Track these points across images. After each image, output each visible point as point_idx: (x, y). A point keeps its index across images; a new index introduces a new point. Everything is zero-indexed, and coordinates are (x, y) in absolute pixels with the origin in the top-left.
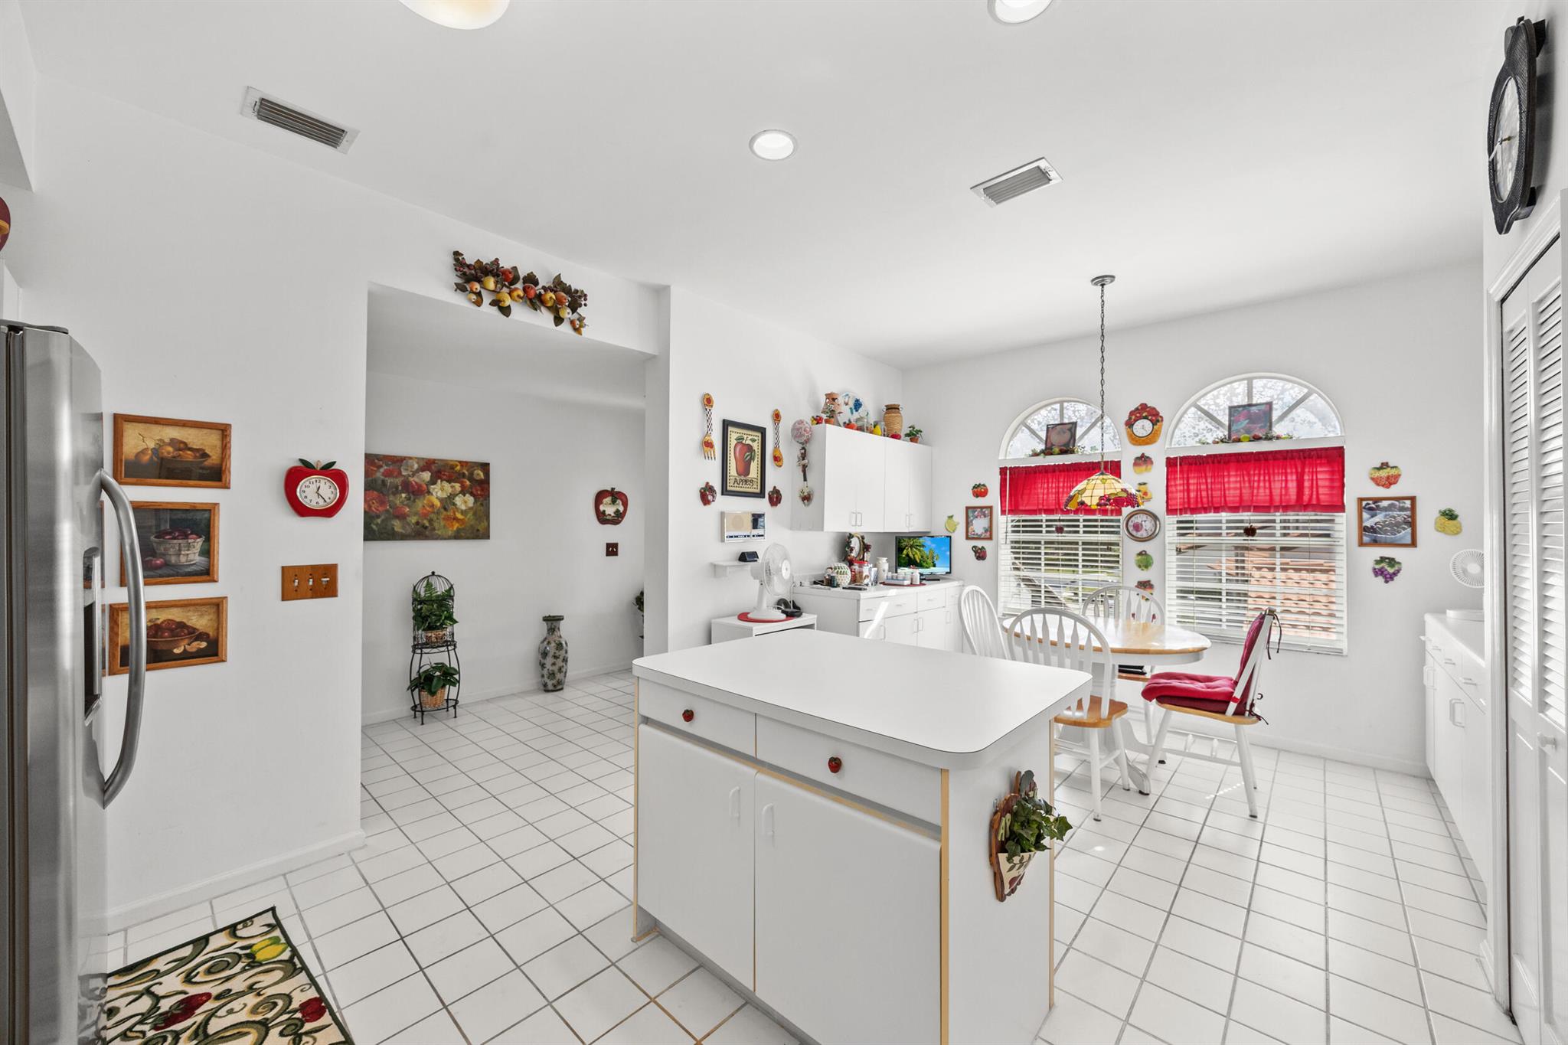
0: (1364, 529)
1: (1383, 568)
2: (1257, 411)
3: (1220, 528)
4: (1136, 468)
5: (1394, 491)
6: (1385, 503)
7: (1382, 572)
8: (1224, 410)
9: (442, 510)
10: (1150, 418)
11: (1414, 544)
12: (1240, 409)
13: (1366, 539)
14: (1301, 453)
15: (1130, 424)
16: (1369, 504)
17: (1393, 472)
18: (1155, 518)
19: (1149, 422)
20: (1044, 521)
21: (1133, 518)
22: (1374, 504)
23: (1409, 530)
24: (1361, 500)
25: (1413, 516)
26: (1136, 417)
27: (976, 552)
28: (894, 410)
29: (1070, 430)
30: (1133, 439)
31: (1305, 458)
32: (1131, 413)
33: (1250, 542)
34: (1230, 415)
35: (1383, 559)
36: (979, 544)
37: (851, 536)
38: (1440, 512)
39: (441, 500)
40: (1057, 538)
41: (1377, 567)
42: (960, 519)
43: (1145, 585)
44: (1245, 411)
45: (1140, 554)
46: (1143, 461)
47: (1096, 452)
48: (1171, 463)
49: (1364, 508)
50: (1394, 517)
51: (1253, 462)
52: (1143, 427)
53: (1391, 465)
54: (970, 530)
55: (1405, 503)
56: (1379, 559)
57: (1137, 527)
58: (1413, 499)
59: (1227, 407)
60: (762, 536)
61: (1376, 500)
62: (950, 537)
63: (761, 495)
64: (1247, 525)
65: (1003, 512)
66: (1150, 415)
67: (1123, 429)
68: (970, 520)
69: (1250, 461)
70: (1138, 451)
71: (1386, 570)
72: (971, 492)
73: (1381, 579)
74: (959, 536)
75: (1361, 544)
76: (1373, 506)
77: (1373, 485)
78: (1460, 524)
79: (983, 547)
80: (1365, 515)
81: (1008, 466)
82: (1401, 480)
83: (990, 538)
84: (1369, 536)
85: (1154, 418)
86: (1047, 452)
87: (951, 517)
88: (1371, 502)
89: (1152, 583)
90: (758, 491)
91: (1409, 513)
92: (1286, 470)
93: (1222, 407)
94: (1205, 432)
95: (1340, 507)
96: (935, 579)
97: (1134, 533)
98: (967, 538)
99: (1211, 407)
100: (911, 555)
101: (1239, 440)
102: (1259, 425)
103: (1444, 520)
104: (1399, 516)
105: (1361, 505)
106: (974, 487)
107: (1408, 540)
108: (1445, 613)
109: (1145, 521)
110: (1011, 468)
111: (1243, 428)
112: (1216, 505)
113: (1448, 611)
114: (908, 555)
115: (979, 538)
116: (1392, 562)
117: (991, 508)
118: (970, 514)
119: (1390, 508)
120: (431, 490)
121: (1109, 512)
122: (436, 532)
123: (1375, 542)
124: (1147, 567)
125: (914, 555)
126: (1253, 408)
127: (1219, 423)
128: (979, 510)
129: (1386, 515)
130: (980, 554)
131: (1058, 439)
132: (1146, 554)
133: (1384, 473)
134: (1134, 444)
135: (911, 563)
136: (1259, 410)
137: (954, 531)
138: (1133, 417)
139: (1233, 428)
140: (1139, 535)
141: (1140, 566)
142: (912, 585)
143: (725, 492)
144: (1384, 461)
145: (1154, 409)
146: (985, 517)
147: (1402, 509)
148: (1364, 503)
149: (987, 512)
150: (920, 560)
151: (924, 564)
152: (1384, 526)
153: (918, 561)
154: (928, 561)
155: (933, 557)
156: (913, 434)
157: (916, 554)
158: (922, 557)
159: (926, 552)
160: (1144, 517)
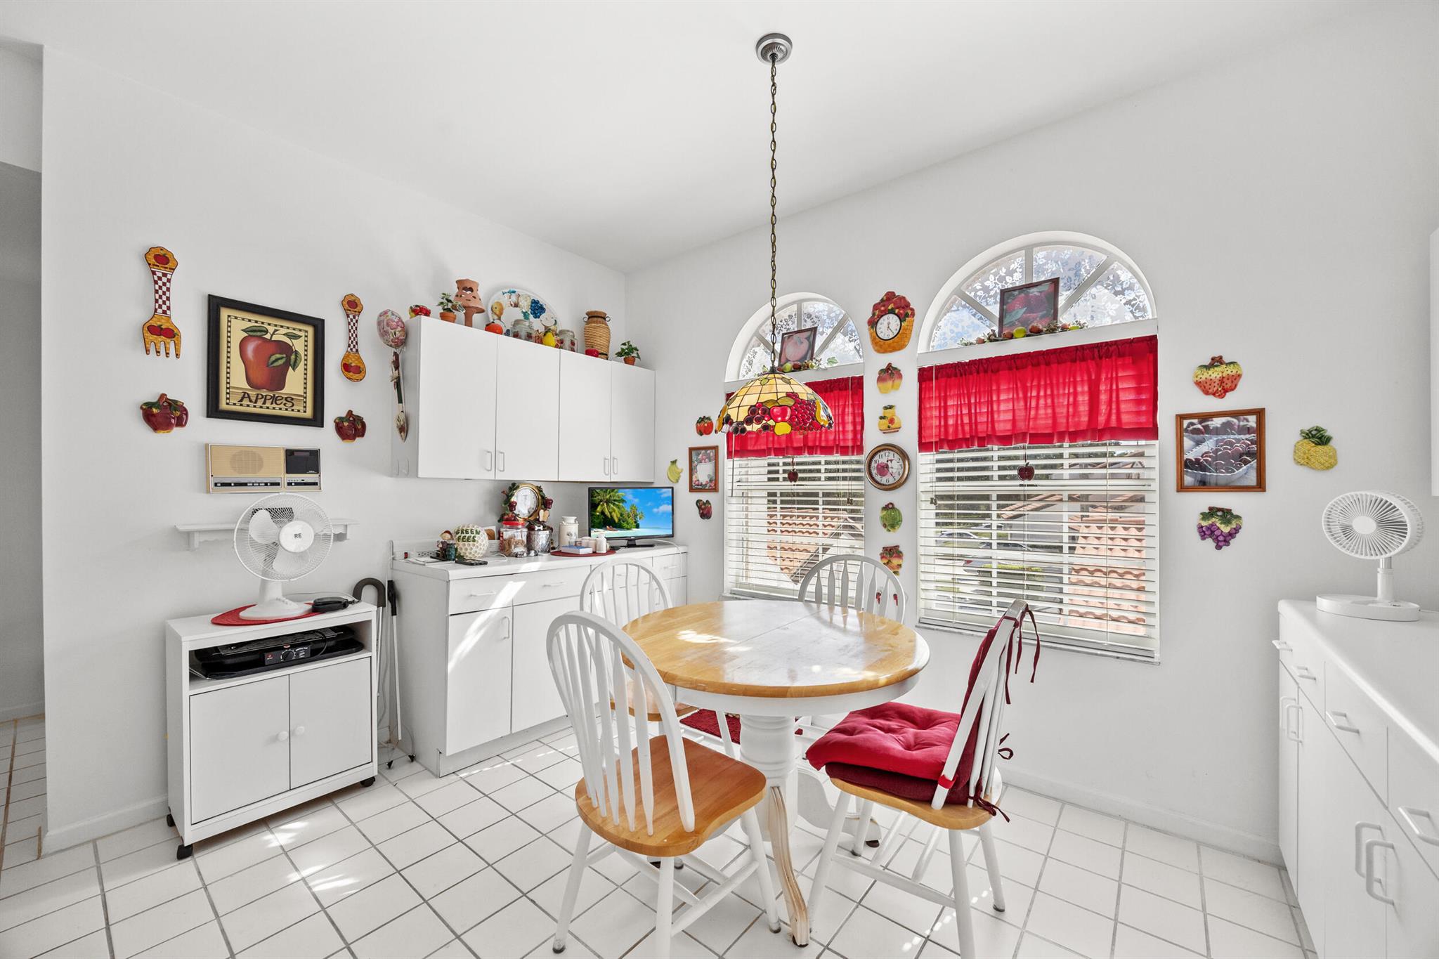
0: (1186, 465)
1: (1213, 525)
2: (1037, 294)
3: (990, 469)
4: (881, 385)
5: (1231, 402)
6: (1217, 422)
7: (1212, 532)
8: (994, 296)
10: (897, 311)
11: (1260, 486)
12: (1016, 293)
13: (1188, 480)
14: (1096, 350)
15: (873, 323)
16: (1192, 424)
17: (1230, 371)
18: (904, 455)
19: (896, 318)
20: (781, 464)
21: (877, 458)
22: (1200, 423)
23: (1254, 463)
24: (1181, 418)
25: (1260, 441)
26: (881, 312)
27: (699, 508)
28: (595, 319)
29: (808, 338)
30: (877, 344)
31: (1101, 358)
32: (876, 307)
33: (1026, 488)
34: (1003, 302)
35: (1213, 511)
36: (704, 497)
37: (514, 487)
38: (1302, 432)
40: (792, 487)
41: (1204, 524)
42: (683, 464)
43: (891, 553)
44: (1023, 295)
45: (886, 508)
46: (890, 374)
47: (835, 365)
48: (925, 375)
49: (1186, 430)
50: (1231, 444)
51: (1030, 367)
52: (889, 325)
53: (1226, 360)
54: (694, 479)
55: (1247, 421)
56: (1207, 511)
57: (883, 469)
58: (1260, 413)
59: (999, 291)
60: (315, 484)
61: (1205, 417)
62: (672, 488)
63: (317, 420)
64: (1022, 463)
65: (730, 455)
66: (898, 308)
67: (866, 327)
68: (694, 465)
69: (1026, 367)
70: (883, 360)
71: (1218, 528)
72: (695, 427)
73: (1210, 543)
74: (682, 487)
75: (1182, 488)
76: (1199, 426)
77: (1197, 392)
78: (1335, 450)
79: (707, 501)
80: (1188, 443)
82: (1241, 384)
83: (715, 489)
84: (1194, 476)
85: (901, 312)
86: (781, 369)
87: (674, 462)
88: (1195, 421)
89: (900, 549)
90: (309, 414)
91: (1253, 436)
92: (1075, 378)
93: (992, 293)
94: (970, 330)
95: (1150, 431)
96: (649, 543)
97: (878, 478)
98: (692, 489)
99: (979, 293)
100: (607, 513)
101: (1011, 337)
102: (1040, 314)
103: (1309, 445)
104: (1238, 441)
105: (1181, 424)
106: (698, 422)
107: (1252, 480)
108: (1315, 600)
109: (891, 461)
111: (1018, 319)
112: (980, 435)
113: (1318, 598)
114: (603, 513)
115: (703, 489)
116: (1227, 515)
117: (715, 448)
118: (694, 458)
119: (1226, 428)
121: (850, 450)
123: (1203, 485)
124: (893, 526)
125: (610, 513)
126: (1032, 290)
127: (986, 315)
128: (703, 451)
129: (1217, 442)
130: (705, 511)
131: (795, 352)
132: (893, 508)
133: (1215, 374)
134: (878, 351)
135: (607, 522)
136: (1040, 292)
137: (677, 481)
138: (877, 312)
139: (1006, 321)
140: (883, 480)
141: (885, 526)
142: (595, 554)
143: (214, 410)
144: (1217, 355)
145: (904, 298)
146: (710, 461)
147: (1244, 431)
148: (1186, 423)
149: (712, 453)
150: (619, 520)
151: (625, 524)
152: (1216, 458)
153: (616, 520)
154: (630, 520)
155: (636, 516)
156: (628, 355)
157: (614, 511)
158: (621, 515)
159: (627, 508)
160: (890, 455)
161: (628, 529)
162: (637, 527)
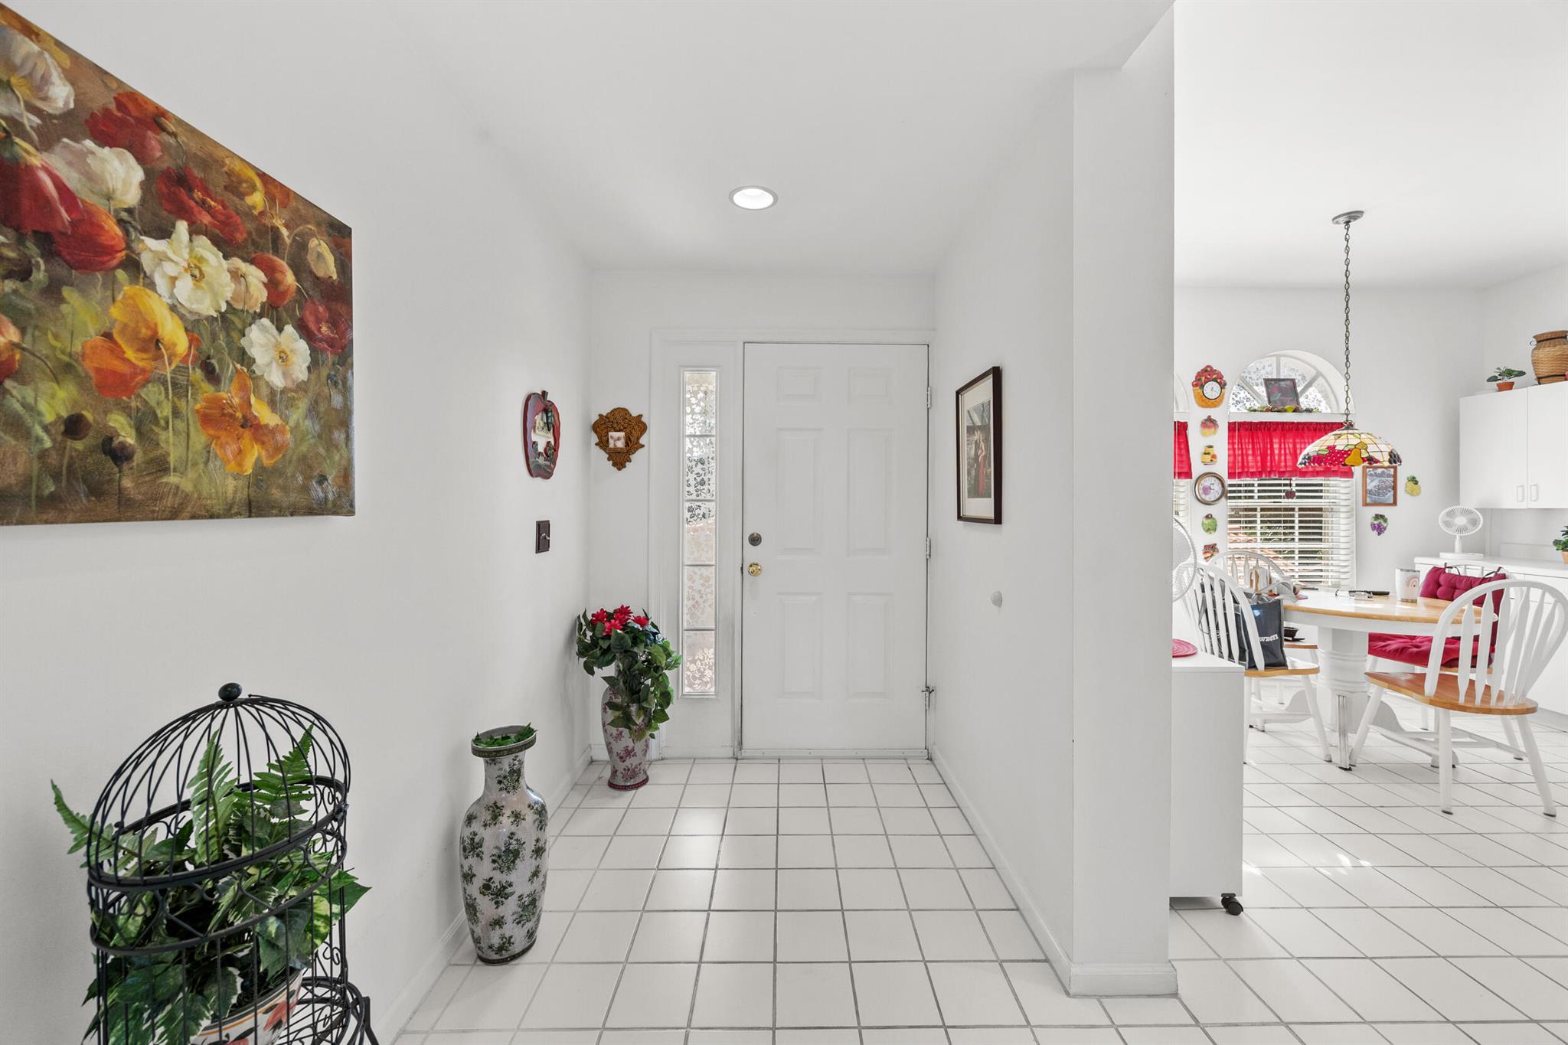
0: (1366, 492)
1: (1380, 523)
2: (1285, 386)
3: (1252, 491)
4: (1206, 430)
6: (1380, 471)
7: (1378, 526)
8: (1260, 382)
9: (198, 374)
11: (1395, 503)
12: (1273, 382)
13: (1368, 500)
14: (1323, 426)
15: (1198, 385)
16: (1370, 471)
18: (1220, 480)
19: (1217, 384)
21: (1201, 482)
22: (1373, 471)
23: (1392, 492)
25: (1395, 482)
26: (1206, 378)
30: (1203, 400)
32: (1200, 374)
34: (1267, 388)
35: (1377, 516)
38: (1408, 478)
39: (193, 326)
41: (1375, 522)
43: (1210, 549)
44: (1277, 385)
45: (1205, 518)
46: (1209, 423)
48: (1232, 427)
49: (1368, 475)
50: (1384, 482)
51: (1293, 431)
52: (1211, 389)
55: (1389, 471)
56: (1375, 516)
57: (1206, 490)
58: (1395, 468)
59: (1262, 379)
64: (1287, 489)
66: (1217, 378)
67: (1193, 388)
69: (1291, 430)
70: (1205, 413)
71: (1382, 525)
73: (1375, 532)
75: (1366, 504)
76: (1372, 473)
78: (1420, 487)
80: (1368, 481)
84: (1370, 498)
85: (1221, 381)
88: (1371, 469)
89: (1217, 546)
91: (1392, 479)
93: (1258, 379)
94: (1245, 401)
95: (1350, 474)
97: (1202, 496)
99: (1250, 379)
101: (1284, 410)
102: (1290, 399)
103: (1411, 484)
104: (1387, 481)
105: (1365, 471)
107: (1391, 501)
109: (1213, 485)
111: (1279, 400)
112: (1267, 469)
116: (1382, 518)
119: (1382, 475)
120: (146, 260)
122: (173, 479)
123: (1373, 503)
124: (1213, 530)
126: (1283, 383)
127: (1258, 393)
129: (1380, 481)
132: (1212, 517)
134: (1203, 406)
136: (1287, 385)
138: (1202, 378)
139: (1273, 399)
140: (1207, 498)
141: (1207, 530)
145: (1221, 372)
147: (1389, 476)
148: (1368, 470)
152: (1379, 489)
160: (1213, 480)
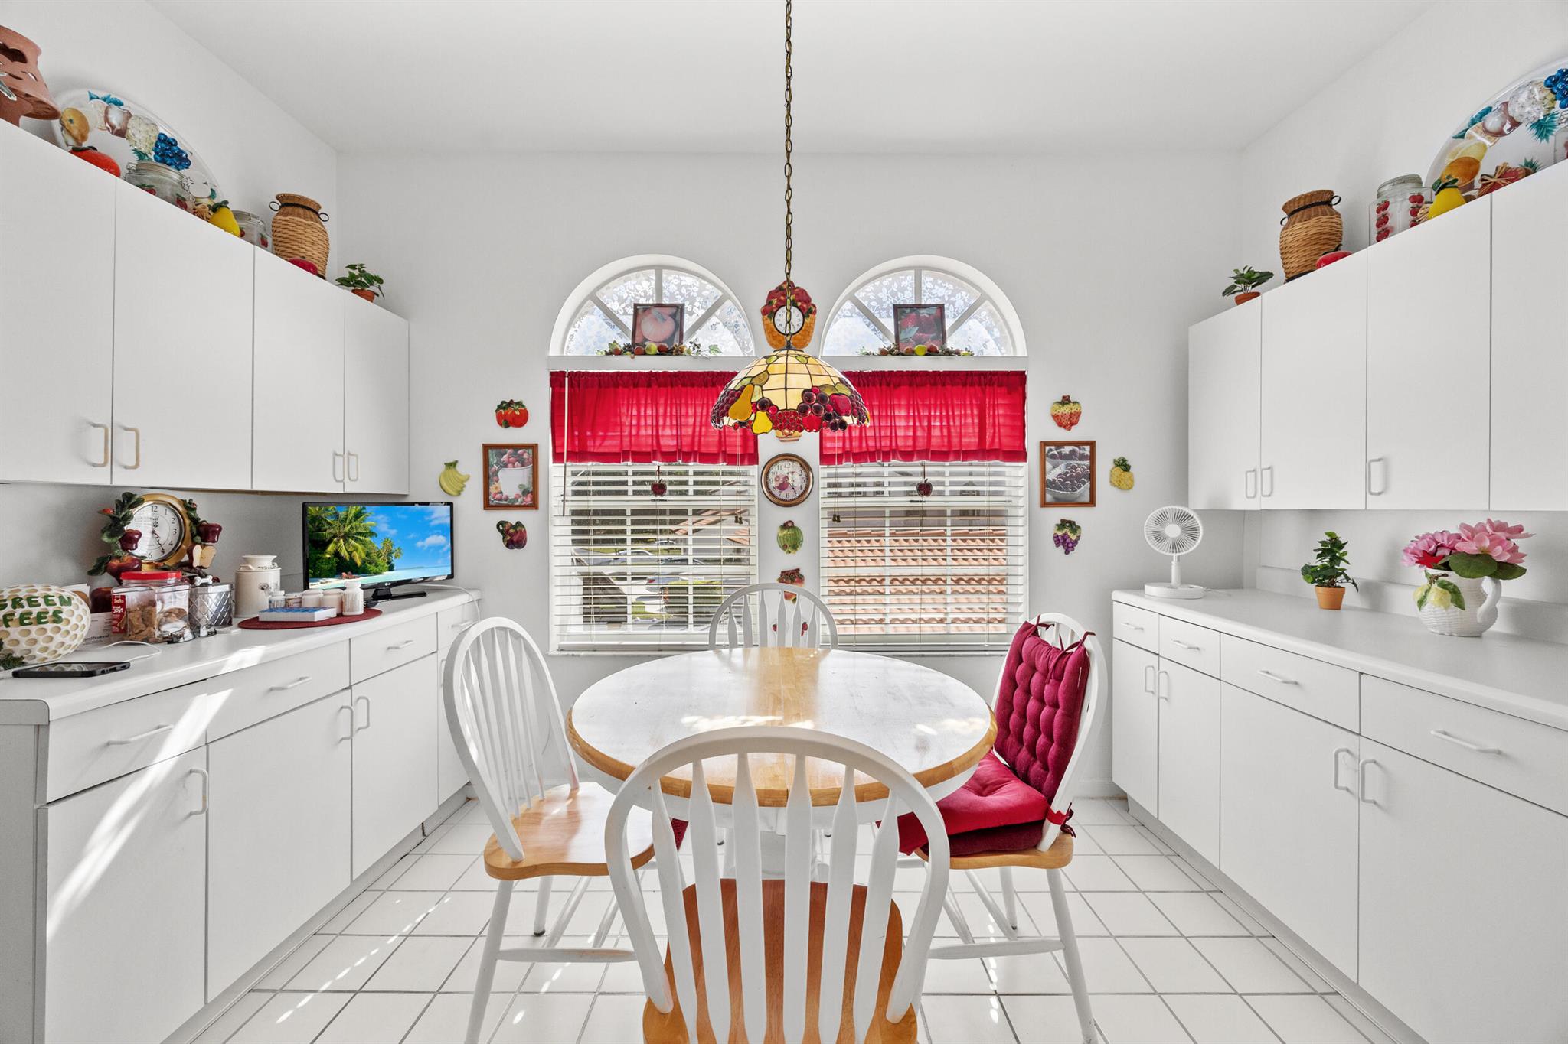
0: (1045, 484)
1: (1066, 534)
2: (927, 316)
3: (881, 484)
5: (1076, 434)
6: (1067, 449)
7: (1065, 540)
8: (887, 309)
10: (799, 304)
11: (1092, 502)
12: (908, 310)
13: (1049, 498)
14: (980, 378)
15: (769, 312)
16: (1051, 450)
17: (1075, 408)
18: (805, 466)
19: (797, 312)
20: (630, 473)
21: (775, 469)
22: (1056, 450)
23: (1088, 484)
24: (1044, 444)
25: (1092, 467)
26: (779, 300)
27: (504, 533)
28: (295, 209)
29: (673, 316)
30: (774, 338)
31: (985, 385)
32: (771, 295)
33: (923, 504)
34: (897, 318)
35: (1063, 524)
36: (512, 517)
37: (129, 500)
38: (1115, 461)
40: (654, 503)
41: (1060, 533)
42: (472, 468)
43: (792, 576)
44: (914, 314)
45: (785, 526)
47: (718, 355)
49: (1048, 456)
50: (1075, 468)
51: (928, 386)
52: (789, 319)
53: (1071, 399)
54: (492, 490)
55: (1084, 449)
56: (1060, 523)
57: (783, 482)
58: (1092, 444)
59: (891, 306)
61: (1060, 445)
62: (451, 504)
64: (921, 480)
65: (558, 457)
66: (800, 301)
67: (758, 318)
68: (492, 470)
69: (926, 385)
71: (1069, 537)
72: (495, 414)
73: (1061, 549)
74: (471, 499)
75: (1044, 504)
76: (1056, 452)
77: (1053, 424)
78: (1132, 475)
79: (518, 523)
80: (1048, 466)
81: (568, 370)
82: (1081, 419)
83: (534, 506)
84: (1053, 494)
85: (805, 306)
86: (637, 348)
87: (452, 465)
88: (1053, 448)
89: (801, 572)
91: (1087, 463)
92: (965, 402)
93: (885, 306)
94: (864, 340)
95: (1019, 455)
96: (416, 591)
97: (776, 492)
98: (488, 506)
99: (872, 303)
100: (344, 553)
101: (912, 353)
102: (931, 336)
103: (1119, 470)
104: (1079, 465)
105: (1045, 450)
106: (500, 407)
107: (1087, 499)
108: (1143, 588)
109: (793, 473)
110: (571, 374)
111: (913, 338)
112: (884, 450)
113: (1146, 586)
114: (337, 554)
115: (510, 506)
116: (1072, 525)
117: (534, 447)
118: (493, 460)
119: (1071, 456)
121: (738, 458)
123: (1059, 503)
124: (795, 547)
125: (350, 553)
126: (922, 311)
127: (880, 328)
128: (510, 451)
129: (1067, 465)
130: (514, 537)
131: (655, 331)
132: (793, 526)
133: (1066, 410)
134: (776, 347)
135: (344, 567)
136: (929, 315)
137: (459, 493)
138: (775, 301)
139: (902, 336)
140: (783, 495)
141: (784, 547)
142: (342, 618)
144: (1065, 395)
145: (805, 291)
146: (523, 465)
147: (1082, 457)
148: (1047, 448)
149: (527, 455)
150: (364, 562)
151: (372, 568)
152: (1065, 480)
153: (359, 563)
154: (380, 561)
155: (390, 554)
156: (360, 283)
157: (356, 549)
158: (368, 555)
159: (377, 544)
160: (791, 466)
161: (376, 573)
162: (391, 568)
